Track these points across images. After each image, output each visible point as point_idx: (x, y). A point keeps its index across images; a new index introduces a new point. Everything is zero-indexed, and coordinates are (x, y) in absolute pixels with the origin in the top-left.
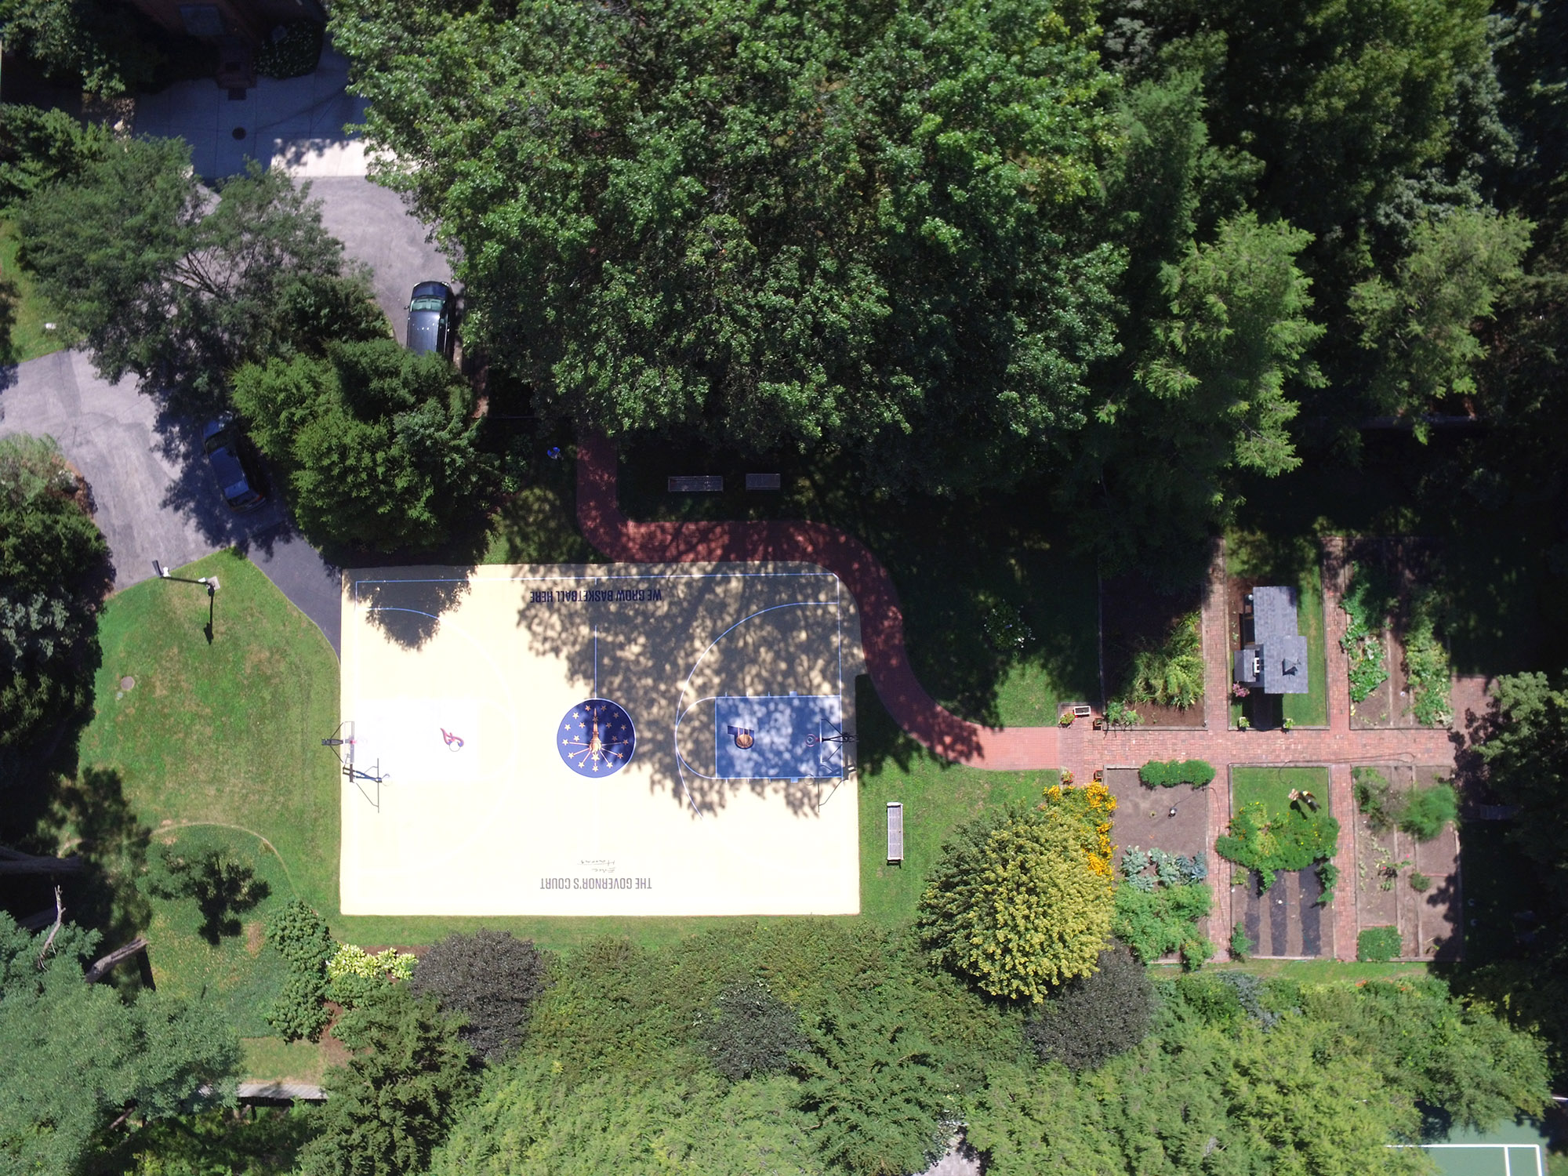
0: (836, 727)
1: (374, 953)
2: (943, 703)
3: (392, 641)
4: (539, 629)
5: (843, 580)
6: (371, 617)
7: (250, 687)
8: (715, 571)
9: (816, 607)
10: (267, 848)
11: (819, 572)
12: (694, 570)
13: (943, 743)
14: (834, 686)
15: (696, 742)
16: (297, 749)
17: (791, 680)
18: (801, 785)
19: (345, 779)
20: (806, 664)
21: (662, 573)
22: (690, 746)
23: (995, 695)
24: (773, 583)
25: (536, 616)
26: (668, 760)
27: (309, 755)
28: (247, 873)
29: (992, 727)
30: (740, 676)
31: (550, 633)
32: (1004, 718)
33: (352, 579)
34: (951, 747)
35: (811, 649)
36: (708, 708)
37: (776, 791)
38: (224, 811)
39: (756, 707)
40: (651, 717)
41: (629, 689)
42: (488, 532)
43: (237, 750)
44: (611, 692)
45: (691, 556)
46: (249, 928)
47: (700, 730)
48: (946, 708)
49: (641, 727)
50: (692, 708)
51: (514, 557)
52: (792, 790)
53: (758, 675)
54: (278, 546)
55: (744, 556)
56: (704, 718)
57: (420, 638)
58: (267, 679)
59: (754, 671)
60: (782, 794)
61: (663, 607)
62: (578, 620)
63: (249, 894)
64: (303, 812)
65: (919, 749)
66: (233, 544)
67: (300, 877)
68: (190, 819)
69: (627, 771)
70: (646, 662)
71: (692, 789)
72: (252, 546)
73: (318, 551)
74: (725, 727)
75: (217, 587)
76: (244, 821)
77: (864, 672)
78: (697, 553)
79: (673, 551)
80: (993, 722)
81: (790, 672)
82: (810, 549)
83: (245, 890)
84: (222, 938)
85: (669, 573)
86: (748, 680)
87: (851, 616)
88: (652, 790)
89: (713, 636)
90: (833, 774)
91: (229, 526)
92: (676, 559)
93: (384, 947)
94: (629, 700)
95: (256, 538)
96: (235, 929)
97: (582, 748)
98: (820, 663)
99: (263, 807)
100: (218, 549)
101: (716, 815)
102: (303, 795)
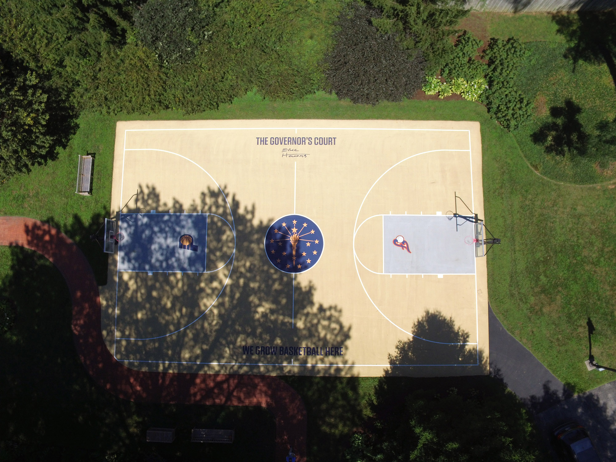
0: (121, 249)
1: (454, 95)
2: (48, 263)
3: (448, 318)
4: (334, 325)
5: (111, 356)
6: (466, 337)
7: (556, 286)
8: (201, 367)
9: (129, 336)
10: (536, 167)
11: (126, 362)
12: (217, 368)
13: (51, 236)
14: (121, 278)
15: (219, 240)
16: (518, 239)
17: (150, 283)
18: (148, 208)
19: (481, 216)
20: (139, 295)
21: (240, 367)
22: (224, 237)
23: (12, 267)
24: (159, 355)
25: (336, 335)
26: (241, 228)
27: (509, 235)
28: (549, 150)
29: (17, 246)
30: (185, 288)
31: (325, 323)
32: (8, 252)
33: (481, 367)
34: (46, 232)
35: (134, 305)
36: (211, 265)
37: (165, 205)
38: (569, 194)
39: (175, 264)
40: (251, 259)
41: (267, 279)
42: (375, 402)
43: (563, 238)
44: (281, 279)
45: (219, 379)
46: (545, 113)
47: (216, 249)
48: (48, 260)
49: (258, 252)
50: (221, 266)
51: (354, 382)
52: (154, 205)
53: (172, 288)
54: (539, 393)
55: (179, 377)
56: (212, 257)
57: (427, 321)
58: (544, 291)
59: (176, 291)
60: (162, 202)
61: (240, 341)
62: (305, 332)
63: (547, 136)
64: (511, 193)
65: (66, 232)
66: (576, 395)
67: (510, 147)
68: (594, 189)
69: (270, 220)
70: (254, 299)
71: (225, 207)
72: (560, 394)
73: (509, 389)
74: (199, 252)
75: (587, 363)
76: (554, 187)
77: (100, 288)
78: (214, 380)
79: (233, 383)
80: (15, 249)
81: (150, 289)
82: (132, 380)
83: (550, 138)
84: (563, 105)
85: (236, 368)
86: (180, 285)
87: (106, 329)
88: (254, 207)
89: (204, 317)
90: (125, 216)
91: (580, 410)
92: (231, 376)
93: (447, 98)
94: (267, 271)
95: (558, 400)
96: (555, 112)
97: (304, 238)
98: (129, 294)
99: (541, 197)
100: (587, 392)
101: (209, 188)
102: (512, 206)
